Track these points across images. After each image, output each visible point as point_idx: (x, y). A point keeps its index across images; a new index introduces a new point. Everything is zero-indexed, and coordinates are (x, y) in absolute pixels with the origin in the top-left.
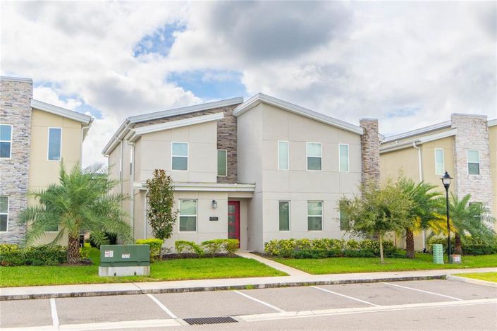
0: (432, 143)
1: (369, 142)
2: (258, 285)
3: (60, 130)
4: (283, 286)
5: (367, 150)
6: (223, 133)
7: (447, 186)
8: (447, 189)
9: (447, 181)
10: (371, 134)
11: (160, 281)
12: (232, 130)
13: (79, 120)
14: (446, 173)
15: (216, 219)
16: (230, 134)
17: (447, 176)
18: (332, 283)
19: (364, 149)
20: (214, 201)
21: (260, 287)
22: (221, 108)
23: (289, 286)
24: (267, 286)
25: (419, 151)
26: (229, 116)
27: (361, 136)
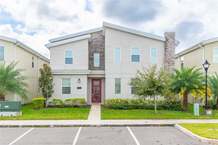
0: (212, 44)
1: (169, 45)
2: (49, 125)
3: (4, 46)
4: (64, 126)
5: (167, 50)
6: (97, 45)
7: (206, 69)
8: (206, 71)
9: (206, 66)
10: (171, 40)
11: (15, 120)
12: (102, 43)
13: (12, 42)
14: (206, 61)
15: (80, 88)
16: (101, 45)
17: (207, 63)
18: (95, 126)
19: (166, 49)
20: (79, 79)
21: (51, 126)
22: (96, 32)
23: (69, 126)
24: (55, 126)
25: (203, 49)
26: (100, 36)
27: (164, 42)
